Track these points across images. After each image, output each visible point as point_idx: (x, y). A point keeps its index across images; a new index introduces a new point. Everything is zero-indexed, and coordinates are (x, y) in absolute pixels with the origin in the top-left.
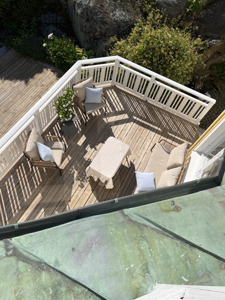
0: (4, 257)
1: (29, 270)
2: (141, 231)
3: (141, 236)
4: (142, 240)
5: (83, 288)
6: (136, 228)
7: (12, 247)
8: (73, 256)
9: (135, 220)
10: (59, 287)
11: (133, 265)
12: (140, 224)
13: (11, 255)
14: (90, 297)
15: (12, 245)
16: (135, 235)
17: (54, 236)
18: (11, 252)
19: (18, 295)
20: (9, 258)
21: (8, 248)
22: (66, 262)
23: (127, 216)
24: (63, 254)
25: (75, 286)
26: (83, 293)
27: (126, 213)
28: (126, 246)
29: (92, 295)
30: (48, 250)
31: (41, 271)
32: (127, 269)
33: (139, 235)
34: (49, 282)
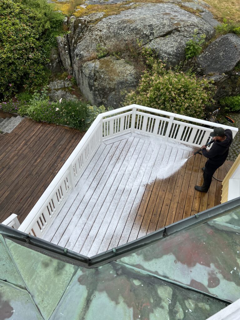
0: (116, 277)
1: (142, 285)
2: (231, 238)
3: (233, 242)
4: (235, 245)
5: (198, 294)
6: (225, 235)
7: (119, 267)
8: (178, 268)
9: (221, 229)
10: (175, 296)
11: (236, 268)
12: (228, 232)
13: (121, 274)
14: (207, 301)
15: (119, 265)
16: (227, 242)
17: (153, 253)
18: (120, 272)
19: (141, 309)
20: (121, 277)
21: (117, 268)
22: (174, 274)
23: (213, 226)
24: (168, 267)
25: (189, 293)
26: (200, 299)
27: (211, 225)
28: (222, 253)
29: (208, 299)
30: (153, 265)
31: (154, 284)
32: (231, 272)
33: (231, 241)
34: (165, 293)
